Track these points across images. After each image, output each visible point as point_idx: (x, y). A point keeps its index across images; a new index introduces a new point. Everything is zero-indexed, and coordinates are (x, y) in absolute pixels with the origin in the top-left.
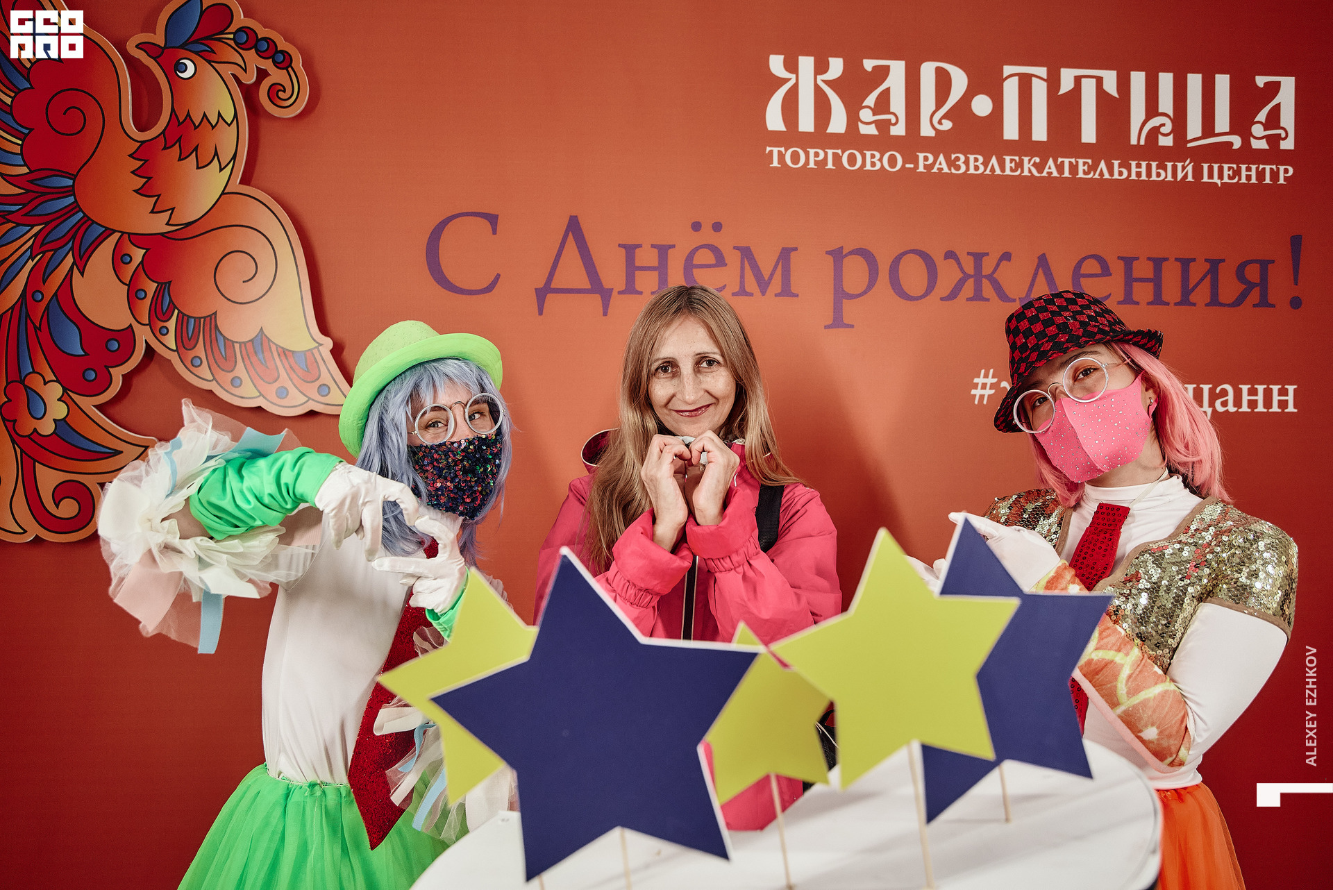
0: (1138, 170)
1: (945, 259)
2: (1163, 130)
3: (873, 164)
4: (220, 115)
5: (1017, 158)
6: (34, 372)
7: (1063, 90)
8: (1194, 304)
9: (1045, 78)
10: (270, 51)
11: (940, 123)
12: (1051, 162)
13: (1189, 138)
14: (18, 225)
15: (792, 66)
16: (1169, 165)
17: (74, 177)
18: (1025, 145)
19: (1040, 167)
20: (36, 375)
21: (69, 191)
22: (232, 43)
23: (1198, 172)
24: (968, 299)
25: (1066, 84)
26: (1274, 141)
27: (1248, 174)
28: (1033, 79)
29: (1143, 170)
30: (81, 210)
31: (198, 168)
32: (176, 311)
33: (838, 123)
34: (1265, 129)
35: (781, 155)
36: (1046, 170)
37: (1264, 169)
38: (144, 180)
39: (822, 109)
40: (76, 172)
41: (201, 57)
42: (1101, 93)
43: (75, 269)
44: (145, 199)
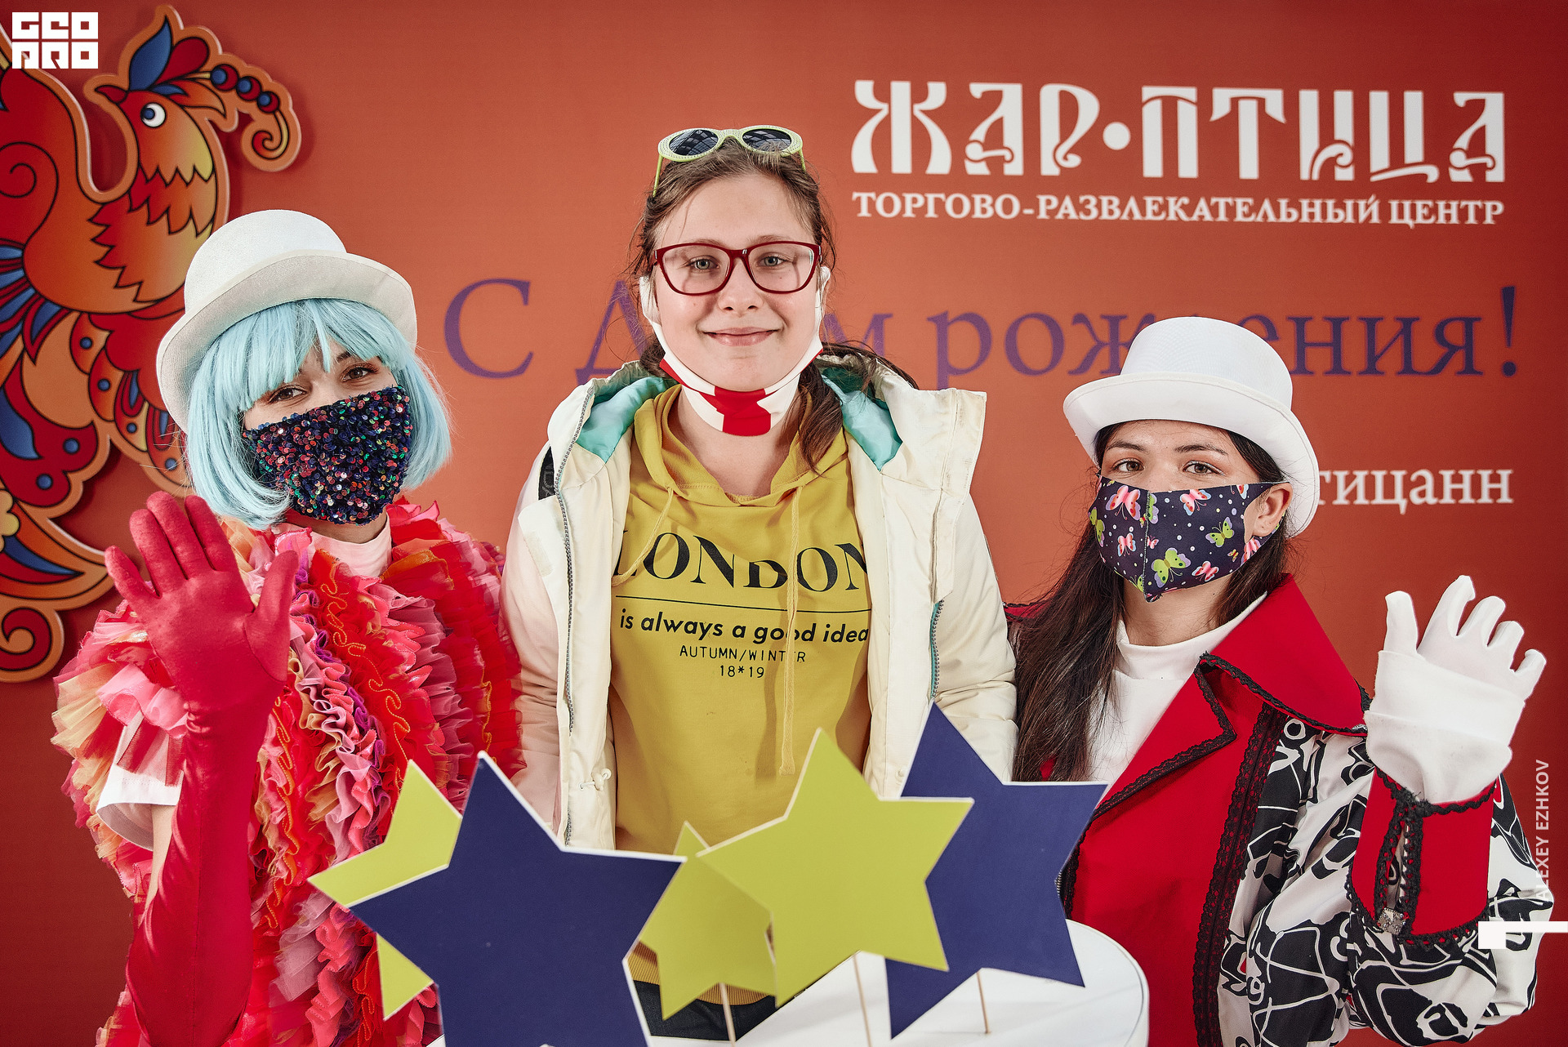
0: (1311, 211)
1: (1073, 324)
2: (1341, 161)
3: (984, 211)
4: (195, 170)
5: (1160, 199)
7: (1217, 114)
8: (1382, 373)
9: (1193, 97)
10: (254, 92)
11: (1065, 158)
12: (1202, 203)
13: (1374, 168)
15: (883, 94)
16: (1349, 203)
17: (23, 247)
18: (1170, 183)
19: (1189, 209)
21: (18, 264)
22: (208, 83)
23: (1385, 212)
25: (1221, 108)
26: (1478, 171)
27: (1448, 212)
28: (1181, 104)
29: (1317, 210)
30: (32, 286)
31: (170, 233)
32: (146, 405)
33: (940, 161)
34: (1468, 157)
35: (872, 203)
36: (1197, 213)
37: (1467, 206)
38: (105, 249)
39: (921, 146)
40: (24, 242)
41: (170, 100)
42: (1263, 117)
43: (26, 358)
44: (107, 271)
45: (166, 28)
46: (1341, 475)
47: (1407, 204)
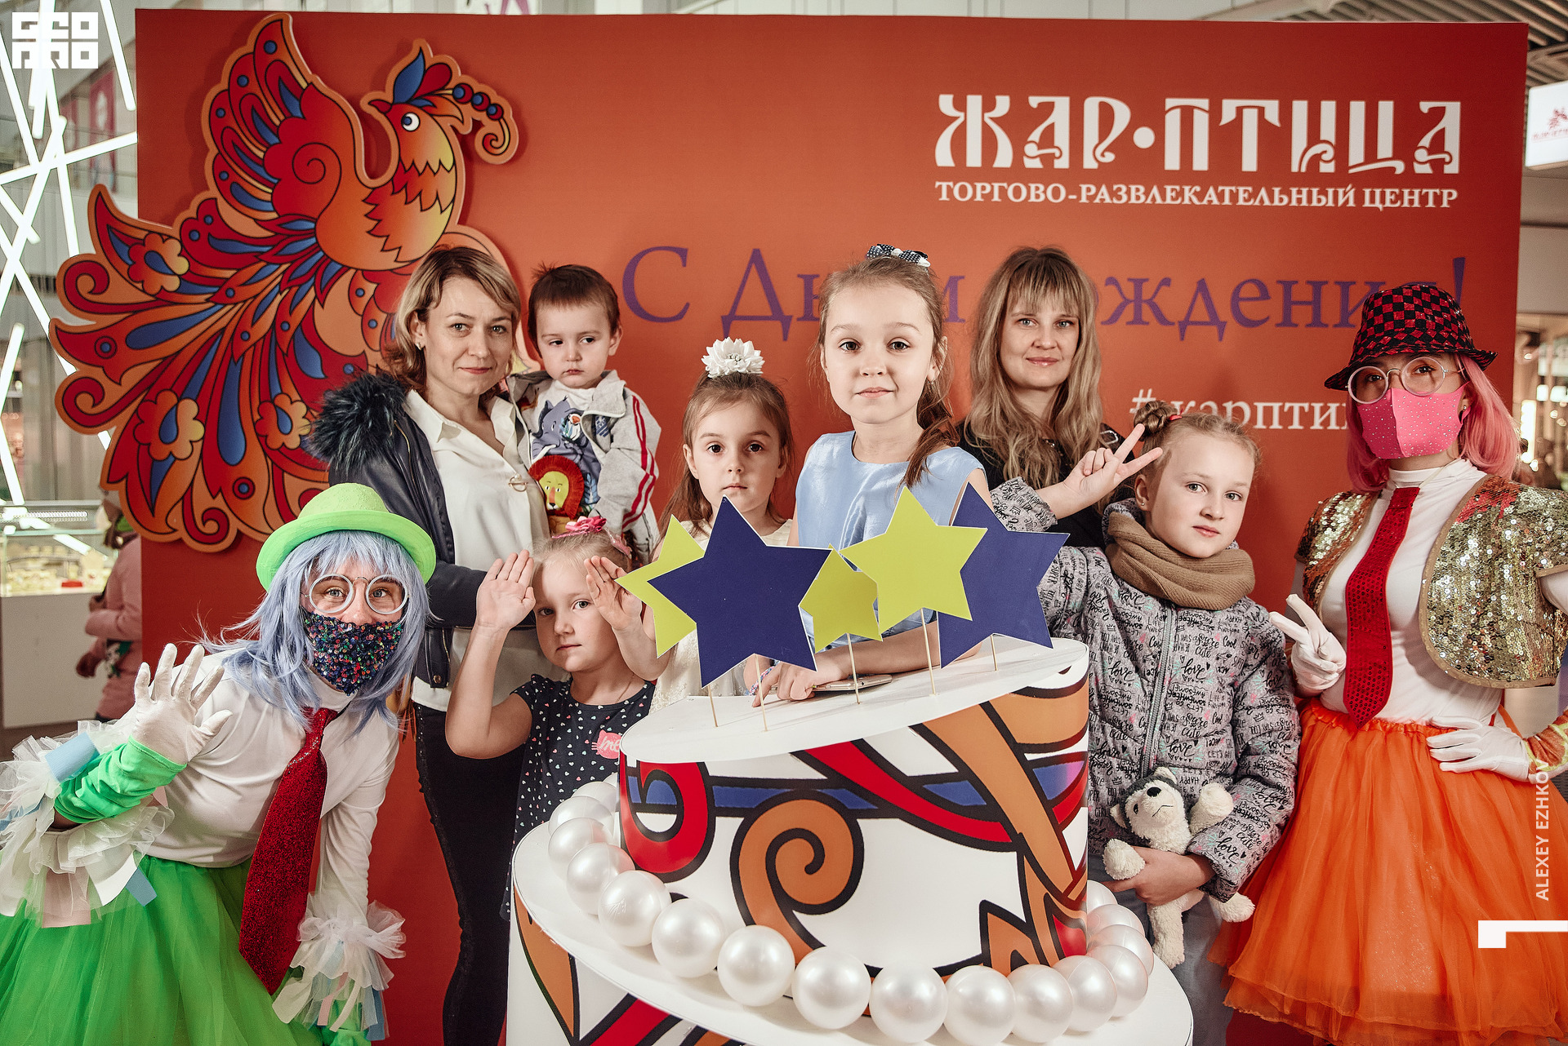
0: (1299, 197)
1: (1106, 285)
2: (1324, 157)
3: (1037, 196)
4: (440, 163)
5: (1178, 188)
6: (282, 393)
7: (1225, 121)
9: (1206, 107)
10: (484, 104)
11: (1103, 155)
12: (1211, 191)
13: (1351, 163)
14: (268, 264)
15: (960, 105)
16: (1330, 191)
17: (315, 221)
18: (1186, 175)
19: (1201, 195)
20: (283, 396)
21: (312, 233)
22: (451, 98)
23: (1359, 198)
24: (1128, 323)
25: (1228, 115)
26: (1438, 165)
27: (1411, 198)
28: (1196, 112)
29: (1304, 196)
30: (321, 250)
31: (422, 210)
33: (1004, 157)
34: (1430, 154)
35: (950, 191)
36: (1207, 198)
37: (1427, 193)
38: (375, 222)
39: (989, 145)
40: (316, 217)
41: (424, 111)
42: (1262, 122)
43: (317, 302)
44: (376, 239)
45: (421, 56)
46: (1317, 406)
47: (1378, 192)
